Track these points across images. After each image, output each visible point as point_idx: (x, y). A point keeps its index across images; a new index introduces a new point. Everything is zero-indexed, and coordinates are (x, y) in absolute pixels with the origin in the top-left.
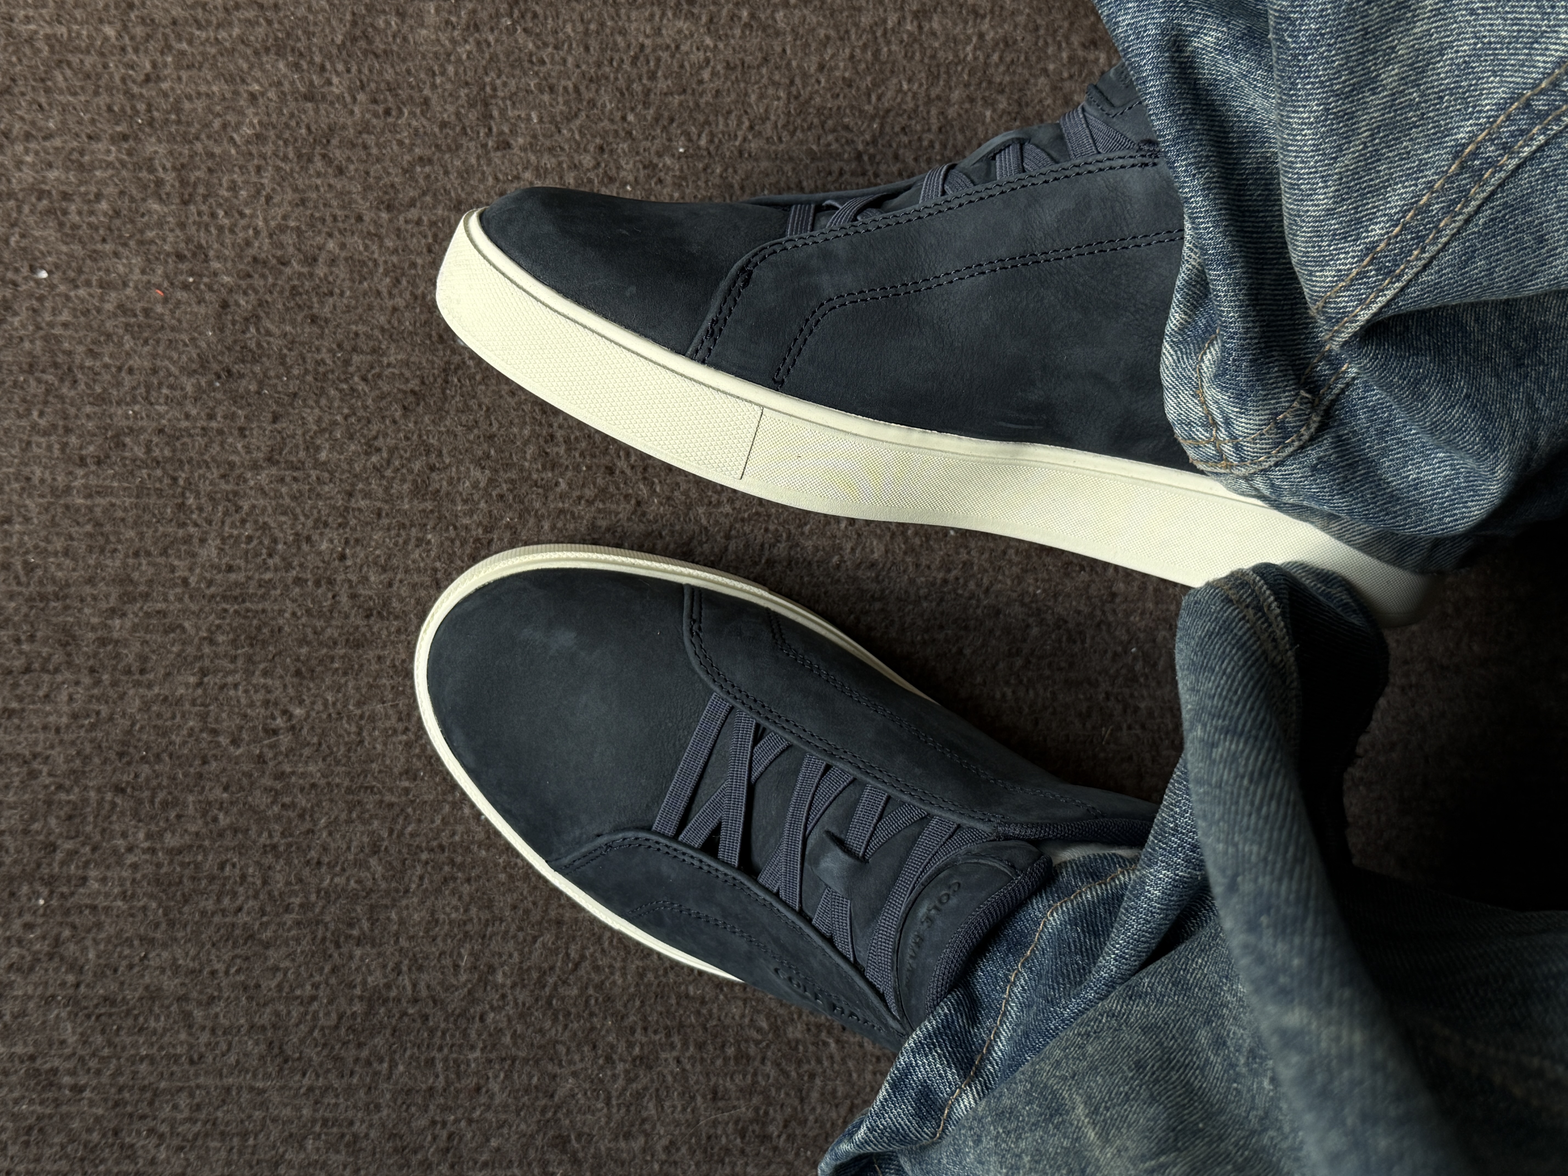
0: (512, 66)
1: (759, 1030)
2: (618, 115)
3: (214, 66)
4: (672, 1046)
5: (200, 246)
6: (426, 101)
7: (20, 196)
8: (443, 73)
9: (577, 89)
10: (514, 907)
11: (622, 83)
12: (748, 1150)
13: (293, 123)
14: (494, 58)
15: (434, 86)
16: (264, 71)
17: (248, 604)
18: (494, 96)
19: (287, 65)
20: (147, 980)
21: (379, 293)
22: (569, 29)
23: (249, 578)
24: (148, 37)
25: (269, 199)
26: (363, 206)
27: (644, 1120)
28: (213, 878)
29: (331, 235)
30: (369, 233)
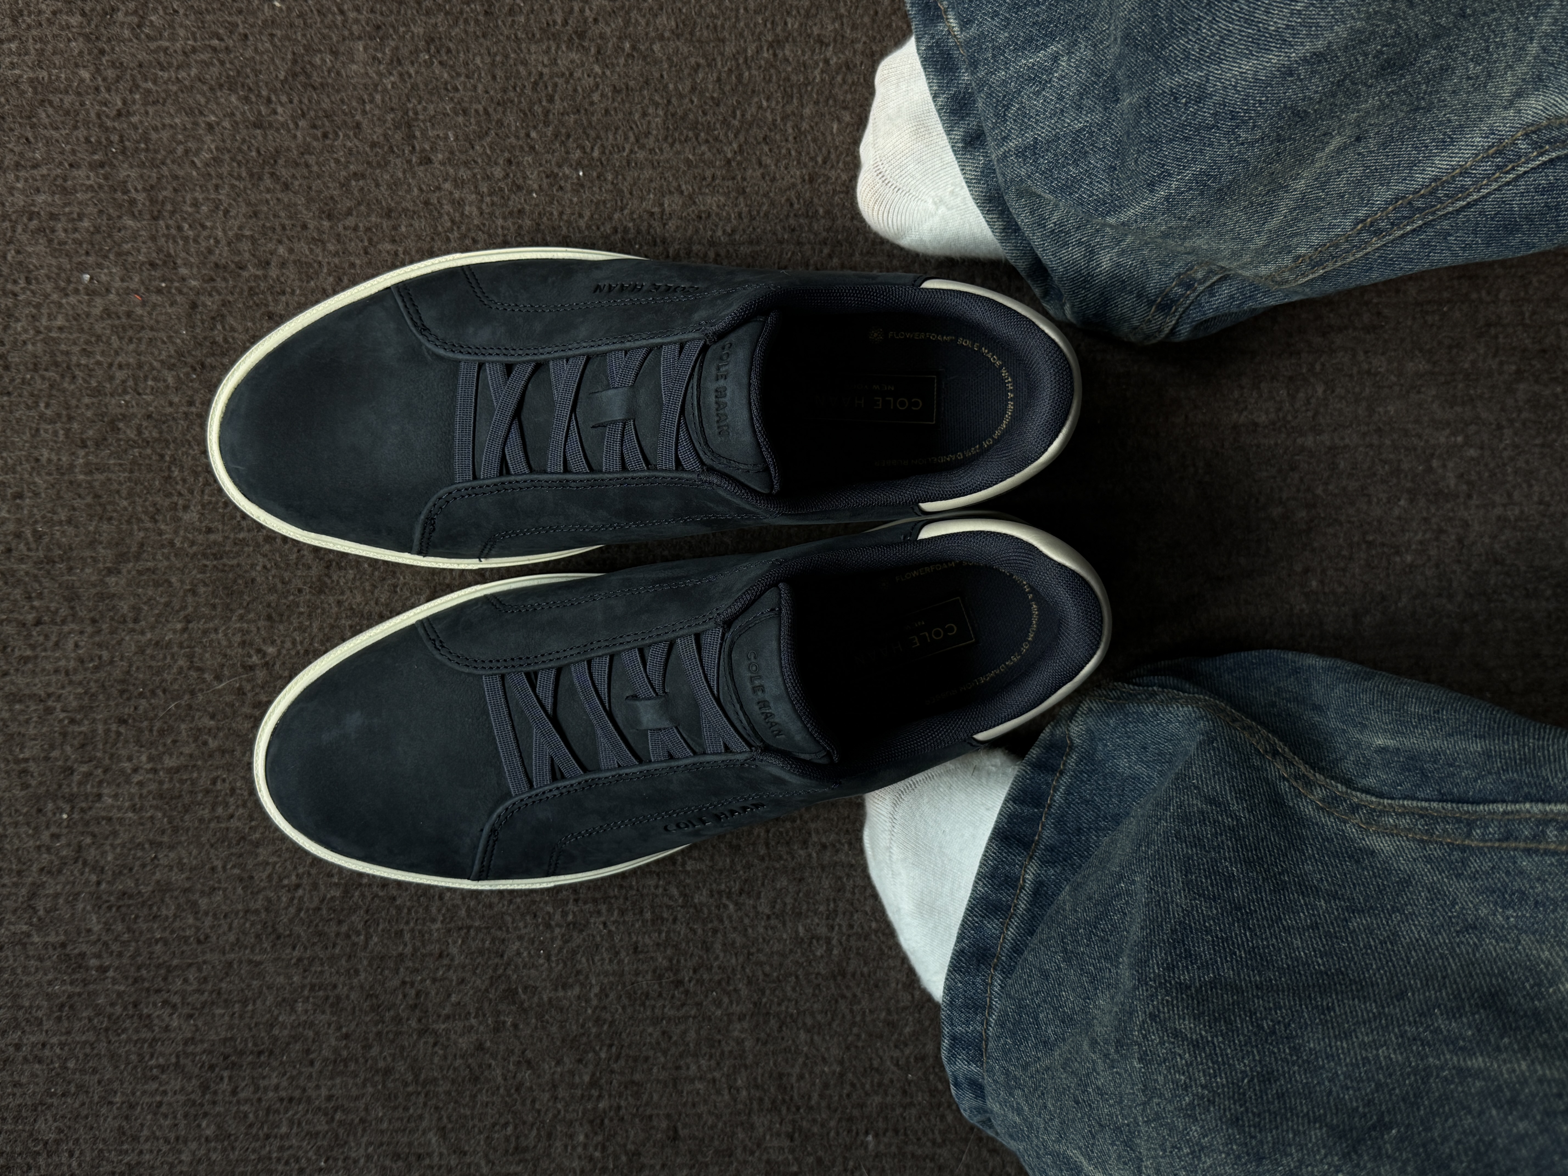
0: (431, 93)
2: (522, 133)
3: (176, 100)
5: (169, 255)
6: (358, 126)
7: (14, 217)
8: (372, 101)
9: (486, 112)
11: (524, 105)
12: (665, 993)
13: (245, 148)
14: (414, 87)
15: (364, 112)
16: (218, 104)
17: (225, 560)
18: (417, 119)
19: (239, 98)
20: (158, 876)
22: (478, 60)
24: (118, 79)
25: (226, 212)
26: (306, 215)
27: (578, 973)
28: (207, 792)
29: (280, 242)
30: (313, 239)
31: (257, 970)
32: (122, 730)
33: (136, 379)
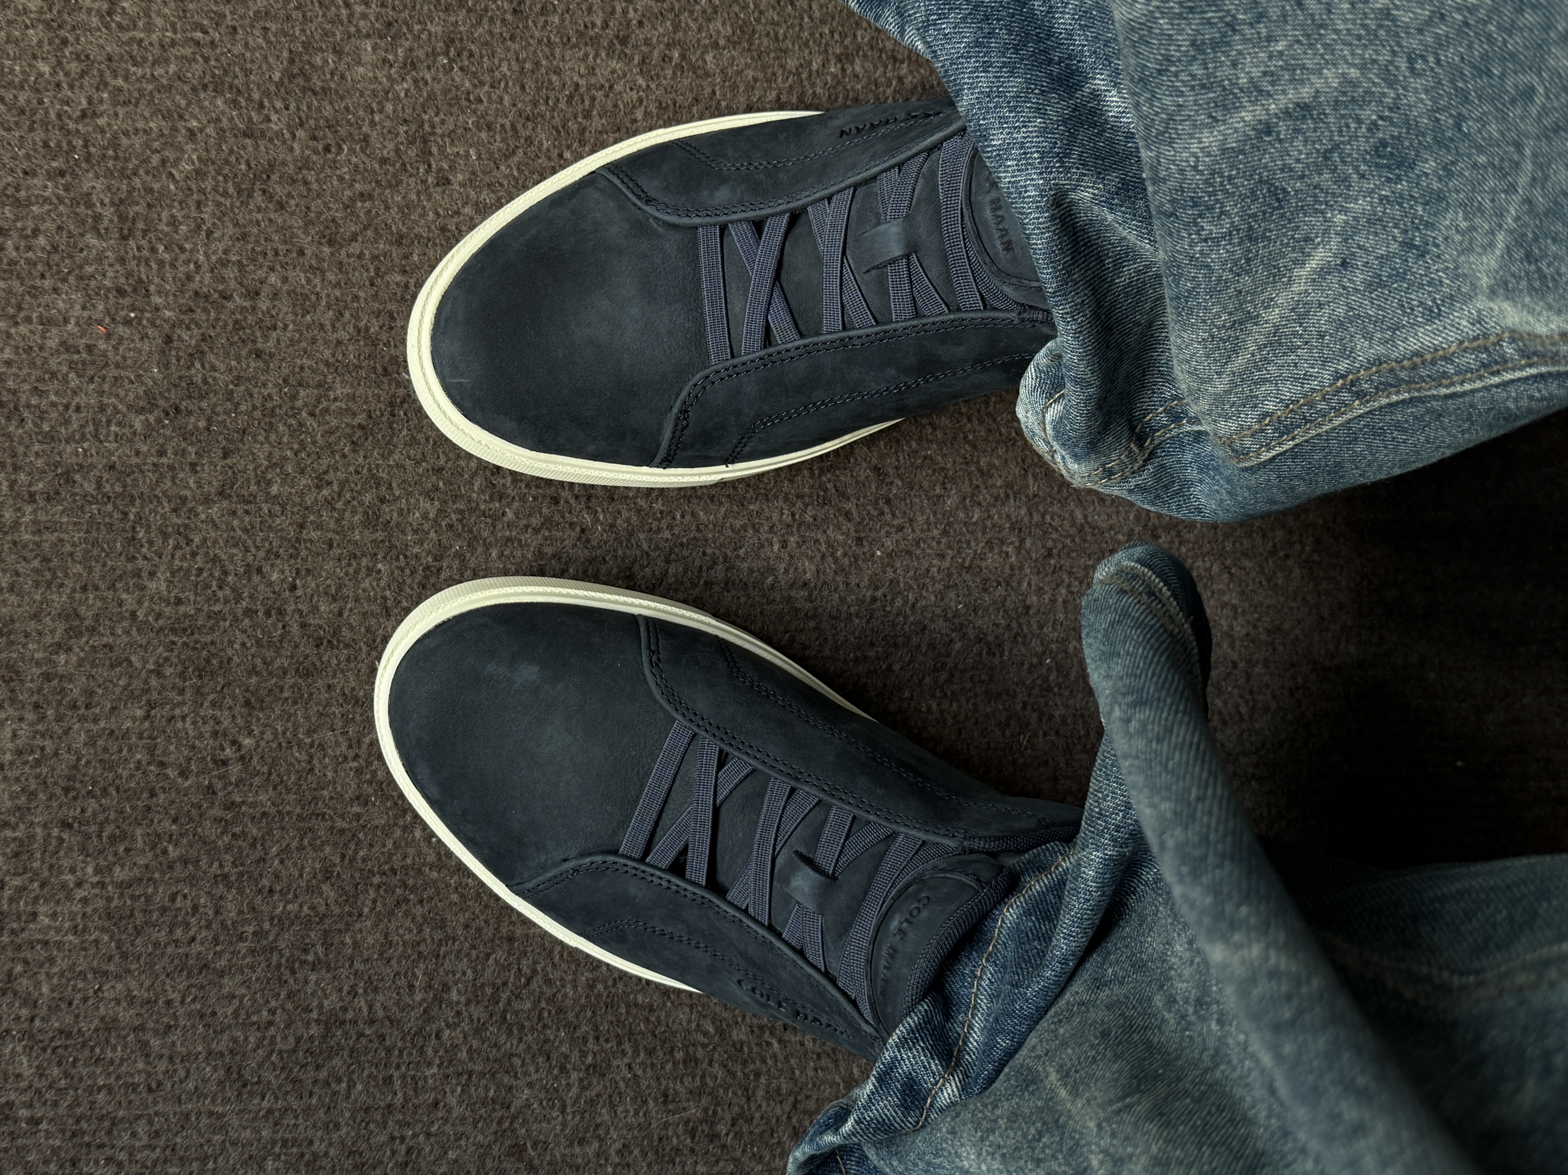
0: (451, 105)
1: (706, 1034)
3: (151, 101)
4: (624, 1053)
5: (140, 281)
6: (366, 139)
8: (381, 111)
9: (513, 127)
10: (467, 927)
11: (557, 121)
12: (697, 1148)
13: (233, 159)
14: (431, 96)
15: (373, 123)
16: (201, 108)
17: (197, 636)
18: (433, 134)
19: (225, 102)
20: (102, 1011)
21: (322, 327)
22: (505, 69)
23: (199, 610)
24: (83, 74)
25: (209, 233)
26: (304, 240)
27: (598, 1126)
28: (164, 910)
29: (272, 269)
30: (311, 267)
31: (218, 1123)
32: (65, 836)
33: (97, 424)
